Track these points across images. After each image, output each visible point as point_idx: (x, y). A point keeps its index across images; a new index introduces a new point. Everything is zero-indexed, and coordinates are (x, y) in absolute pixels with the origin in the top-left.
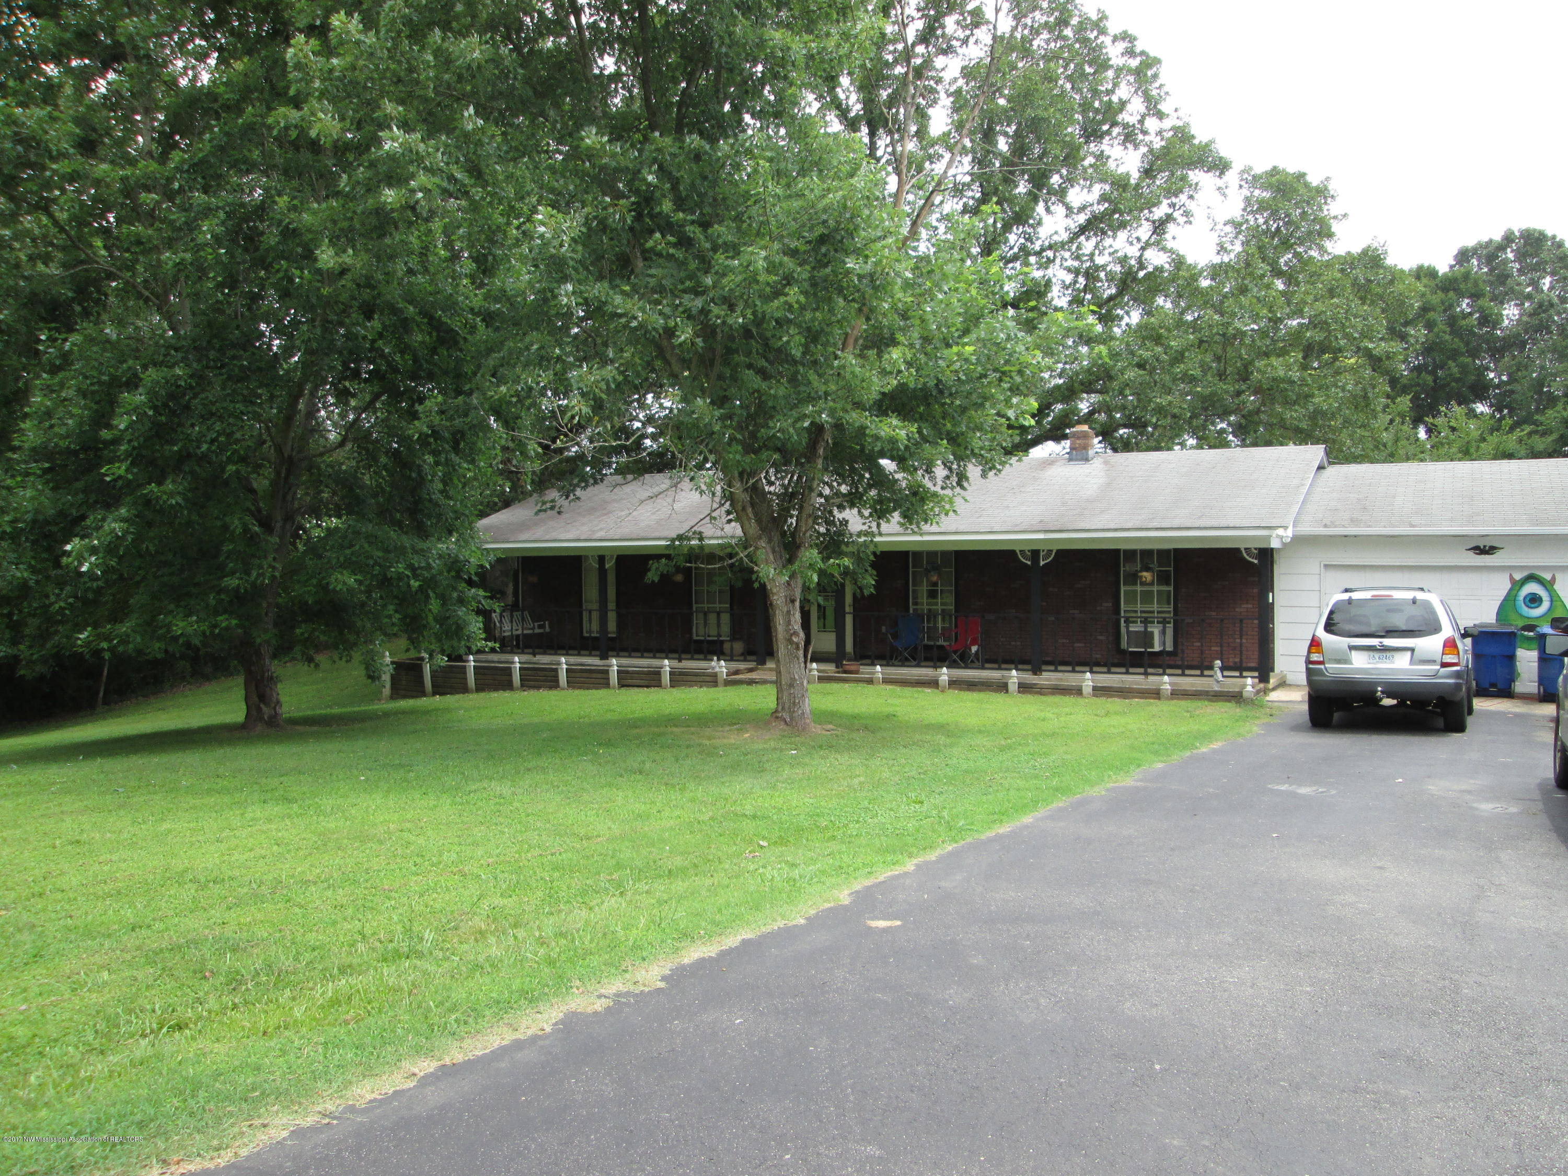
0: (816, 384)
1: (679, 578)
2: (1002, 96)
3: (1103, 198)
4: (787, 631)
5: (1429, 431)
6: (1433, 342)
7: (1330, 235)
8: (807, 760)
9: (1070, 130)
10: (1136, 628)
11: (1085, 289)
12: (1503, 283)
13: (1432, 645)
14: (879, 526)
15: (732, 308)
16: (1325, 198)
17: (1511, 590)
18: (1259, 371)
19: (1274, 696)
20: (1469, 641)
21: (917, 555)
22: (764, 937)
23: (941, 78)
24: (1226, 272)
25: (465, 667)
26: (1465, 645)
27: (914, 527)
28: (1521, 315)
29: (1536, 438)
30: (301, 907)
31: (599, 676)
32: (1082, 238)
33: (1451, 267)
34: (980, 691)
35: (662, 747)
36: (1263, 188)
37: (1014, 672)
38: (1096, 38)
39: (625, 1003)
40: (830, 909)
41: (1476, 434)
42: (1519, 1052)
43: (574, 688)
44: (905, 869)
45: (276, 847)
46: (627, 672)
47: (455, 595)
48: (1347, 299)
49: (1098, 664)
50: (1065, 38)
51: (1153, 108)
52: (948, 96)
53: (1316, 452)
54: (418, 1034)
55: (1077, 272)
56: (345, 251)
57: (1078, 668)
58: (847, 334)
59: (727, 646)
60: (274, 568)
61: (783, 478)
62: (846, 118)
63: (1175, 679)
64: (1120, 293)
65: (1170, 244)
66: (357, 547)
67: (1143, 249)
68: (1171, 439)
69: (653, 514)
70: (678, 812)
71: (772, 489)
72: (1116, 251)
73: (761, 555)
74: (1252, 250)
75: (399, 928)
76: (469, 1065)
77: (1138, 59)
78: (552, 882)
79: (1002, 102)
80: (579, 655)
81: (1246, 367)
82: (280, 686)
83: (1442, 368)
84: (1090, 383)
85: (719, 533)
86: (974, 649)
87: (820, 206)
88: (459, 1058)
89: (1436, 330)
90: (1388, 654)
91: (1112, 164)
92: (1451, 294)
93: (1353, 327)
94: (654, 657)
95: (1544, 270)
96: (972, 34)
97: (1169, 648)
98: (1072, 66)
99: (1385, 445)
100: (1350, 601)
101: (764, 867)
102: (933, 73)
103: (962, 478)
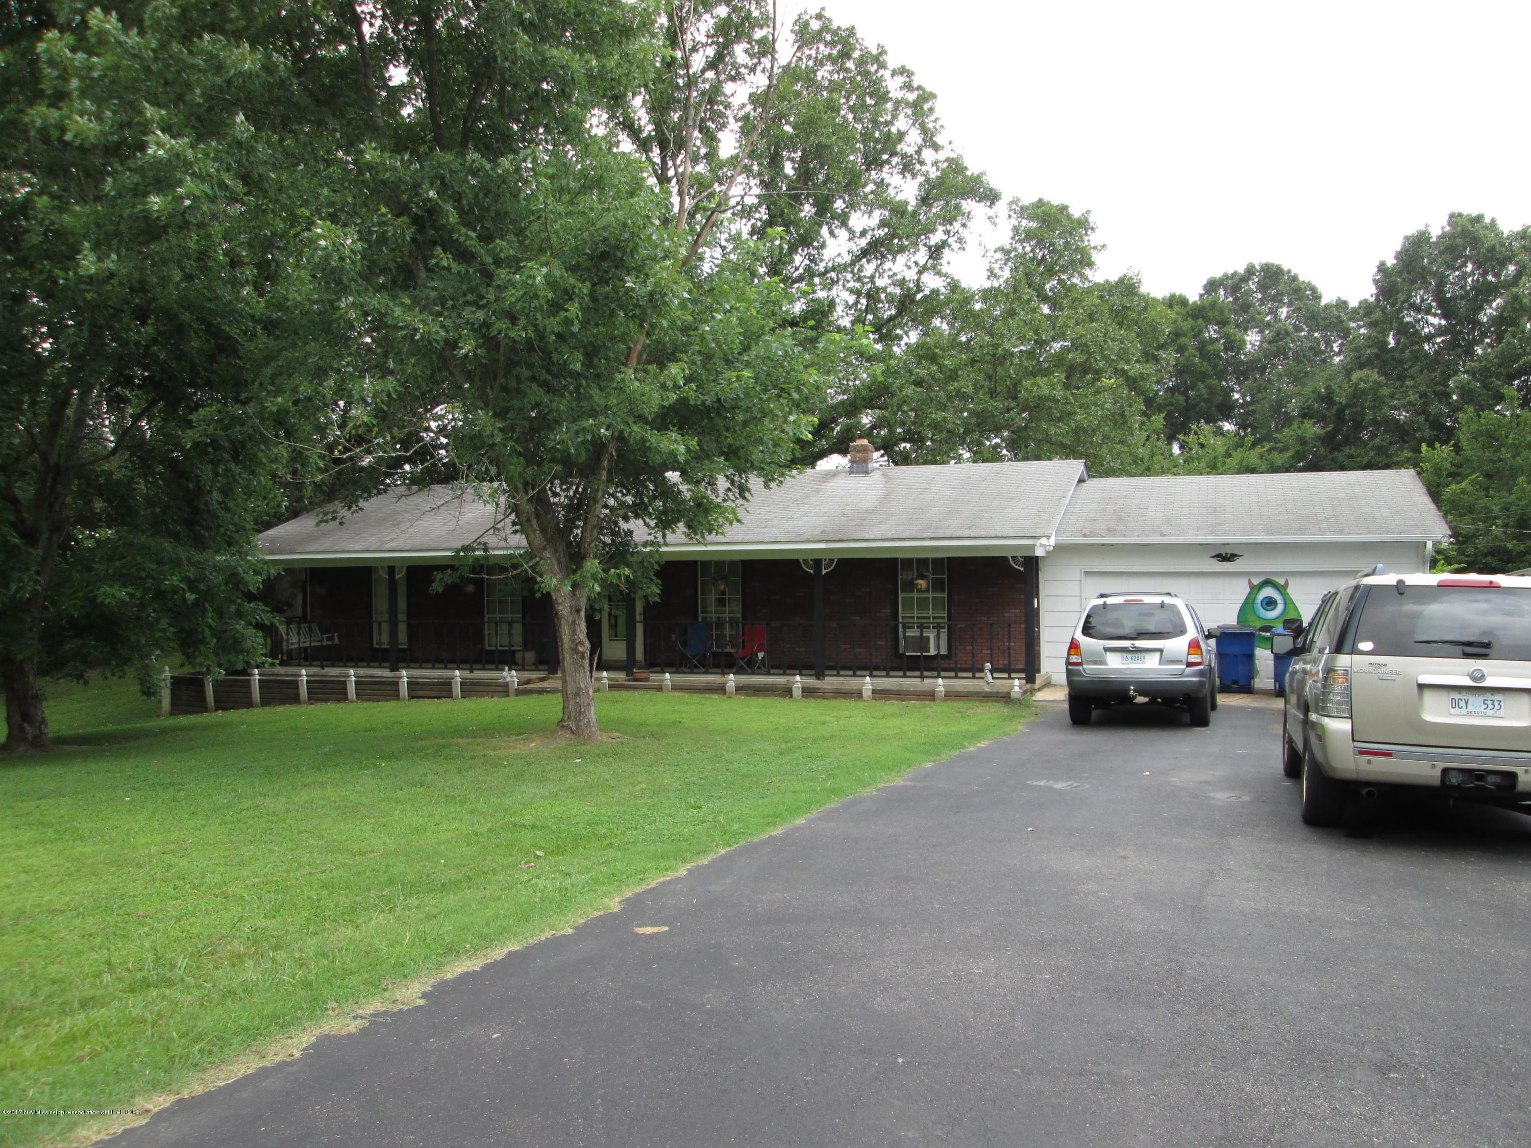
0: (596, 398)
1: (470, 588)
2: (788, 123)
3: (883, 224)
4: (573, 641)
5: (1181, 447)
6: (1184, 366)
7: (1090, 264)
8: (591, 768)
9: (852, 158)
10: (913, 633)
11: (867, 311)
12: (1246, 312)
13: (1178, 645)
14: (664, 536)
15: (514, 320)
16: (1086, 230)
17: (1250, 593)
18: (1026, 390)
19: (1039, 696)
20: (1212, 642)
21: (706, 564)
22: (530, 949)
23: (729, 103)
24: (996, 296)
25: (249, 681)
26: (1208, 645)
27: (698, 537)
28: (1262, 342)
29: (1275, 454)
30: (44, 937)
31: (389, 687)
32: (864, 261)
33: (1201, 296)
34: (766, 696)
35: (446, 758)
36: (1030, 218)
37: (798, 678)
38: (877, 71)
39: (381, 1023)
40: (601, 917)
41: (1221, 450)
42: (1232, 1027)
43: (363, 700)
44: (677, 875)
45: (23, 876)
46: (417, 683)
47: (233, 608)
48: (1106, 323)
49: (878, 668)
50: (847, 70)
51: (929, 140)
52: (737, 121)
53: (1077, 466)
54: (157, 1067)
55: (857, 293)
56: (108, 256)
57: (858, 673)
58: (629, 348)
59: (519, 656)
60: (36, 581)
61: (567, 490)
62: (638, 138)
63: (947, 681)
64: (899, 314)
65: (945, 269)
66: (129, 558)
67: (920, 273)
68: (947, 453)
69: (445, 524)
70: (456, 825)
71: (556, 500)
72: (895, 274)
73: (544, 566)
74: (1020, 275)
75: (150, 956)
76: (208, 1097)
77: (916, 93)
78: (319, 900)
79: (788, 128)
80: (369, 666)
81: (1015, 386)
82: (44, 703)
83: (1192, 389)
84: (872, 400)
85: (502, 544)
86: (761, 655)
87: (599, 224)
88: (198, 1089)
89: (1186, 354)
90: (1140, 655)
91: (892, 191)
92: (1200, 321)
93: (1111, 350)
94: (446, 668)
95: (1280, 301)
96: (760, 63)
97: (944, 651)
98: (854, 97)
99: (1142, 460)
100: (1105, 605)
101: (538, 877)
102: (723, 99)
103: (743, 490)
